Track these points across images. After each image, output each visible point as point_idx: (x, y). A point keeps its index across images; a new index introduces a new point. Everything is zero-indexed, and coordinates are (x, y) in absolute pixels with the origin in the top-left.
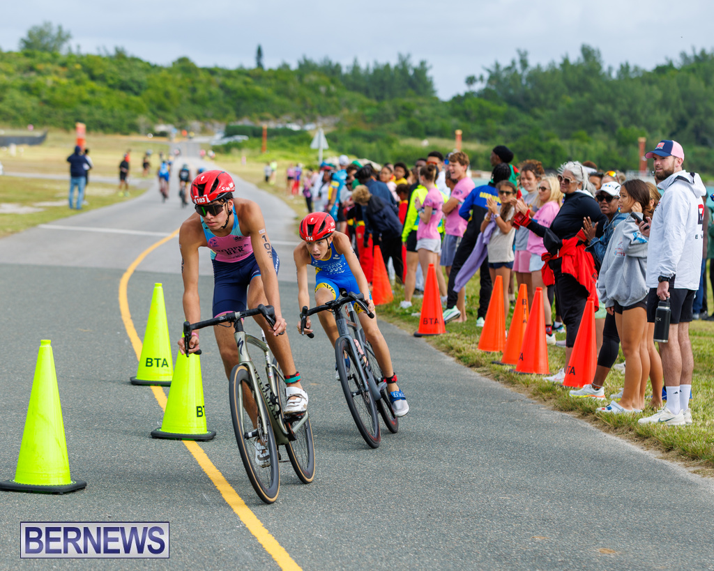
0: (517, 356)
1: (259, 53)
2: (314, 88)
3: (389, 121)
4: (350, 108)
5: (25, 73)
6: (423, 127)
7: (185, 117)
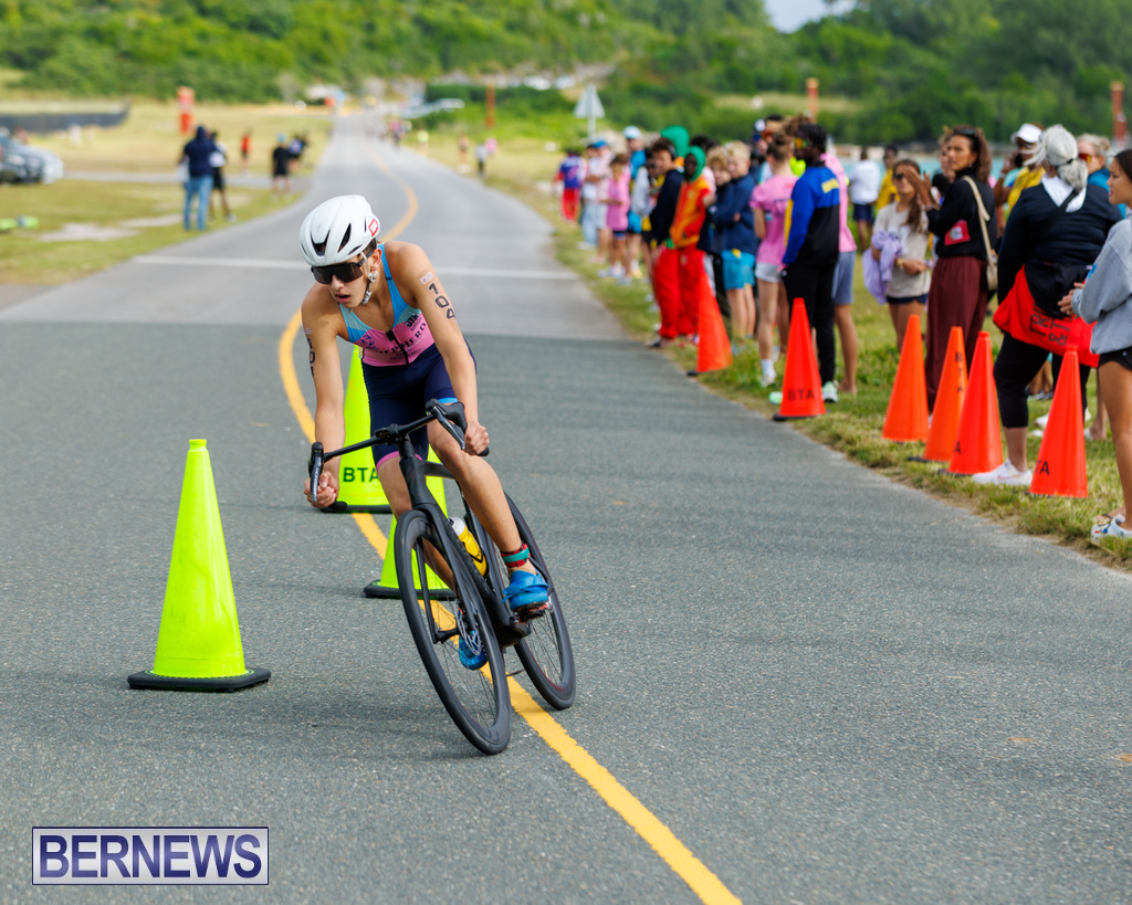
0: (950, 446)
2: (570, 17)
3: (695, 67)
4: (631, 49)
5: (91, 8)
6: (752, 77)
7: (358, 72)
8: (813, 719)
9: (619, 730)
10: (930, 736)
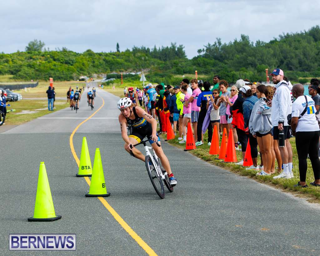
0: (224, 156)
1: (118, 46)
2: (140, 58)
3: (169, 69)
4: (154, 64)
5: (28, 59)
6: (182, 70)
7: (91, 72)
9: (143, 227)
10: (217, 226)
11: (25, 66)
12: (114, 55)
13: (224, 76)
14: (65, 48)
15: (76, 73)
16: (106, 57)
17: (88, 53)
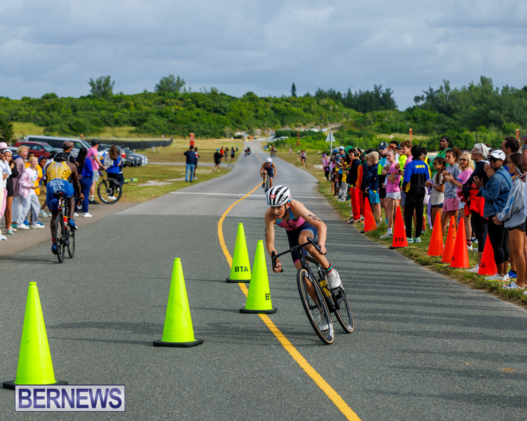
0: (451, 258)
1: (294, 88)
2: (326, 107)
3: (370, 124)
4: (347, 118)
5: (159, 104)
6: (390, 127)
7: (252, 127)
8: (395, 356)
9: (326, 361)
10: (436, 362)
11: (154, 114)
12: (287, 101)
13: (453, 138)
14: (215, 89)
15: (229, 126)
16: (275, 104)
17: (248, 97)
